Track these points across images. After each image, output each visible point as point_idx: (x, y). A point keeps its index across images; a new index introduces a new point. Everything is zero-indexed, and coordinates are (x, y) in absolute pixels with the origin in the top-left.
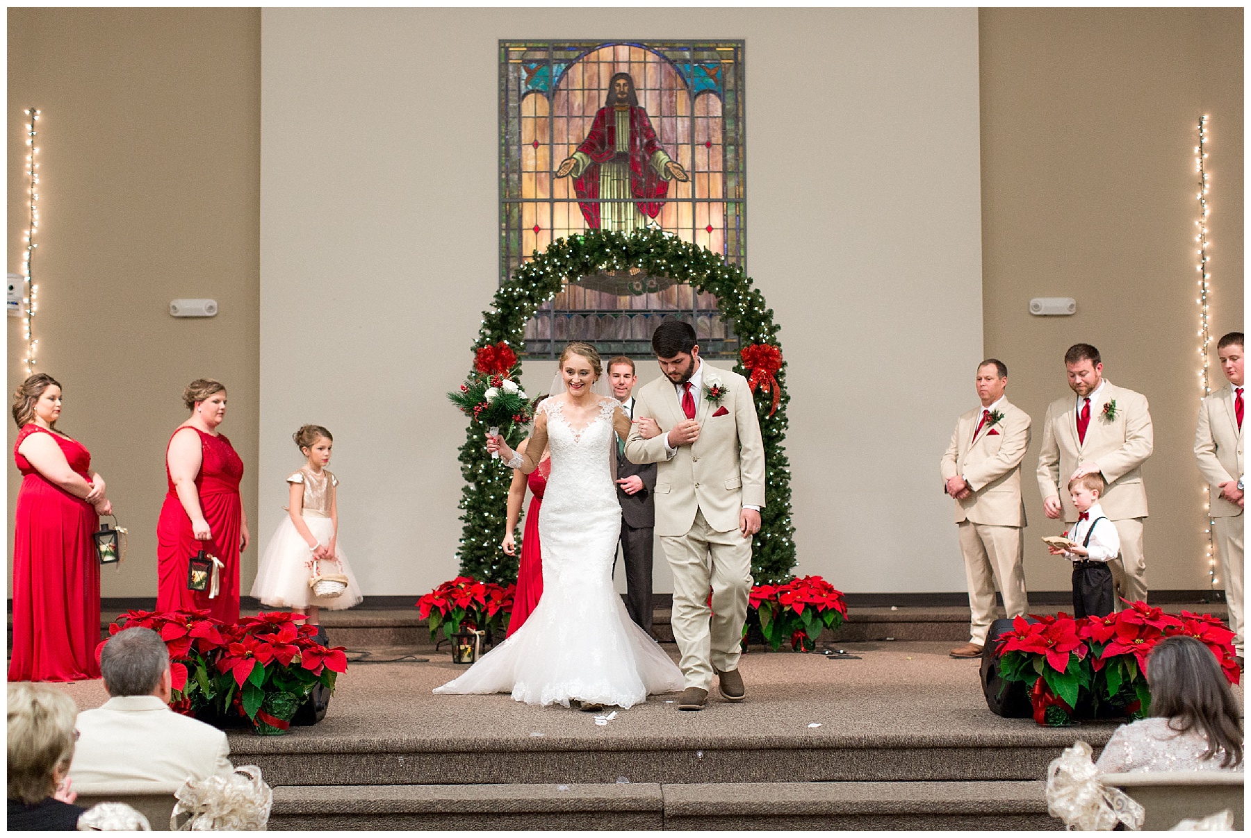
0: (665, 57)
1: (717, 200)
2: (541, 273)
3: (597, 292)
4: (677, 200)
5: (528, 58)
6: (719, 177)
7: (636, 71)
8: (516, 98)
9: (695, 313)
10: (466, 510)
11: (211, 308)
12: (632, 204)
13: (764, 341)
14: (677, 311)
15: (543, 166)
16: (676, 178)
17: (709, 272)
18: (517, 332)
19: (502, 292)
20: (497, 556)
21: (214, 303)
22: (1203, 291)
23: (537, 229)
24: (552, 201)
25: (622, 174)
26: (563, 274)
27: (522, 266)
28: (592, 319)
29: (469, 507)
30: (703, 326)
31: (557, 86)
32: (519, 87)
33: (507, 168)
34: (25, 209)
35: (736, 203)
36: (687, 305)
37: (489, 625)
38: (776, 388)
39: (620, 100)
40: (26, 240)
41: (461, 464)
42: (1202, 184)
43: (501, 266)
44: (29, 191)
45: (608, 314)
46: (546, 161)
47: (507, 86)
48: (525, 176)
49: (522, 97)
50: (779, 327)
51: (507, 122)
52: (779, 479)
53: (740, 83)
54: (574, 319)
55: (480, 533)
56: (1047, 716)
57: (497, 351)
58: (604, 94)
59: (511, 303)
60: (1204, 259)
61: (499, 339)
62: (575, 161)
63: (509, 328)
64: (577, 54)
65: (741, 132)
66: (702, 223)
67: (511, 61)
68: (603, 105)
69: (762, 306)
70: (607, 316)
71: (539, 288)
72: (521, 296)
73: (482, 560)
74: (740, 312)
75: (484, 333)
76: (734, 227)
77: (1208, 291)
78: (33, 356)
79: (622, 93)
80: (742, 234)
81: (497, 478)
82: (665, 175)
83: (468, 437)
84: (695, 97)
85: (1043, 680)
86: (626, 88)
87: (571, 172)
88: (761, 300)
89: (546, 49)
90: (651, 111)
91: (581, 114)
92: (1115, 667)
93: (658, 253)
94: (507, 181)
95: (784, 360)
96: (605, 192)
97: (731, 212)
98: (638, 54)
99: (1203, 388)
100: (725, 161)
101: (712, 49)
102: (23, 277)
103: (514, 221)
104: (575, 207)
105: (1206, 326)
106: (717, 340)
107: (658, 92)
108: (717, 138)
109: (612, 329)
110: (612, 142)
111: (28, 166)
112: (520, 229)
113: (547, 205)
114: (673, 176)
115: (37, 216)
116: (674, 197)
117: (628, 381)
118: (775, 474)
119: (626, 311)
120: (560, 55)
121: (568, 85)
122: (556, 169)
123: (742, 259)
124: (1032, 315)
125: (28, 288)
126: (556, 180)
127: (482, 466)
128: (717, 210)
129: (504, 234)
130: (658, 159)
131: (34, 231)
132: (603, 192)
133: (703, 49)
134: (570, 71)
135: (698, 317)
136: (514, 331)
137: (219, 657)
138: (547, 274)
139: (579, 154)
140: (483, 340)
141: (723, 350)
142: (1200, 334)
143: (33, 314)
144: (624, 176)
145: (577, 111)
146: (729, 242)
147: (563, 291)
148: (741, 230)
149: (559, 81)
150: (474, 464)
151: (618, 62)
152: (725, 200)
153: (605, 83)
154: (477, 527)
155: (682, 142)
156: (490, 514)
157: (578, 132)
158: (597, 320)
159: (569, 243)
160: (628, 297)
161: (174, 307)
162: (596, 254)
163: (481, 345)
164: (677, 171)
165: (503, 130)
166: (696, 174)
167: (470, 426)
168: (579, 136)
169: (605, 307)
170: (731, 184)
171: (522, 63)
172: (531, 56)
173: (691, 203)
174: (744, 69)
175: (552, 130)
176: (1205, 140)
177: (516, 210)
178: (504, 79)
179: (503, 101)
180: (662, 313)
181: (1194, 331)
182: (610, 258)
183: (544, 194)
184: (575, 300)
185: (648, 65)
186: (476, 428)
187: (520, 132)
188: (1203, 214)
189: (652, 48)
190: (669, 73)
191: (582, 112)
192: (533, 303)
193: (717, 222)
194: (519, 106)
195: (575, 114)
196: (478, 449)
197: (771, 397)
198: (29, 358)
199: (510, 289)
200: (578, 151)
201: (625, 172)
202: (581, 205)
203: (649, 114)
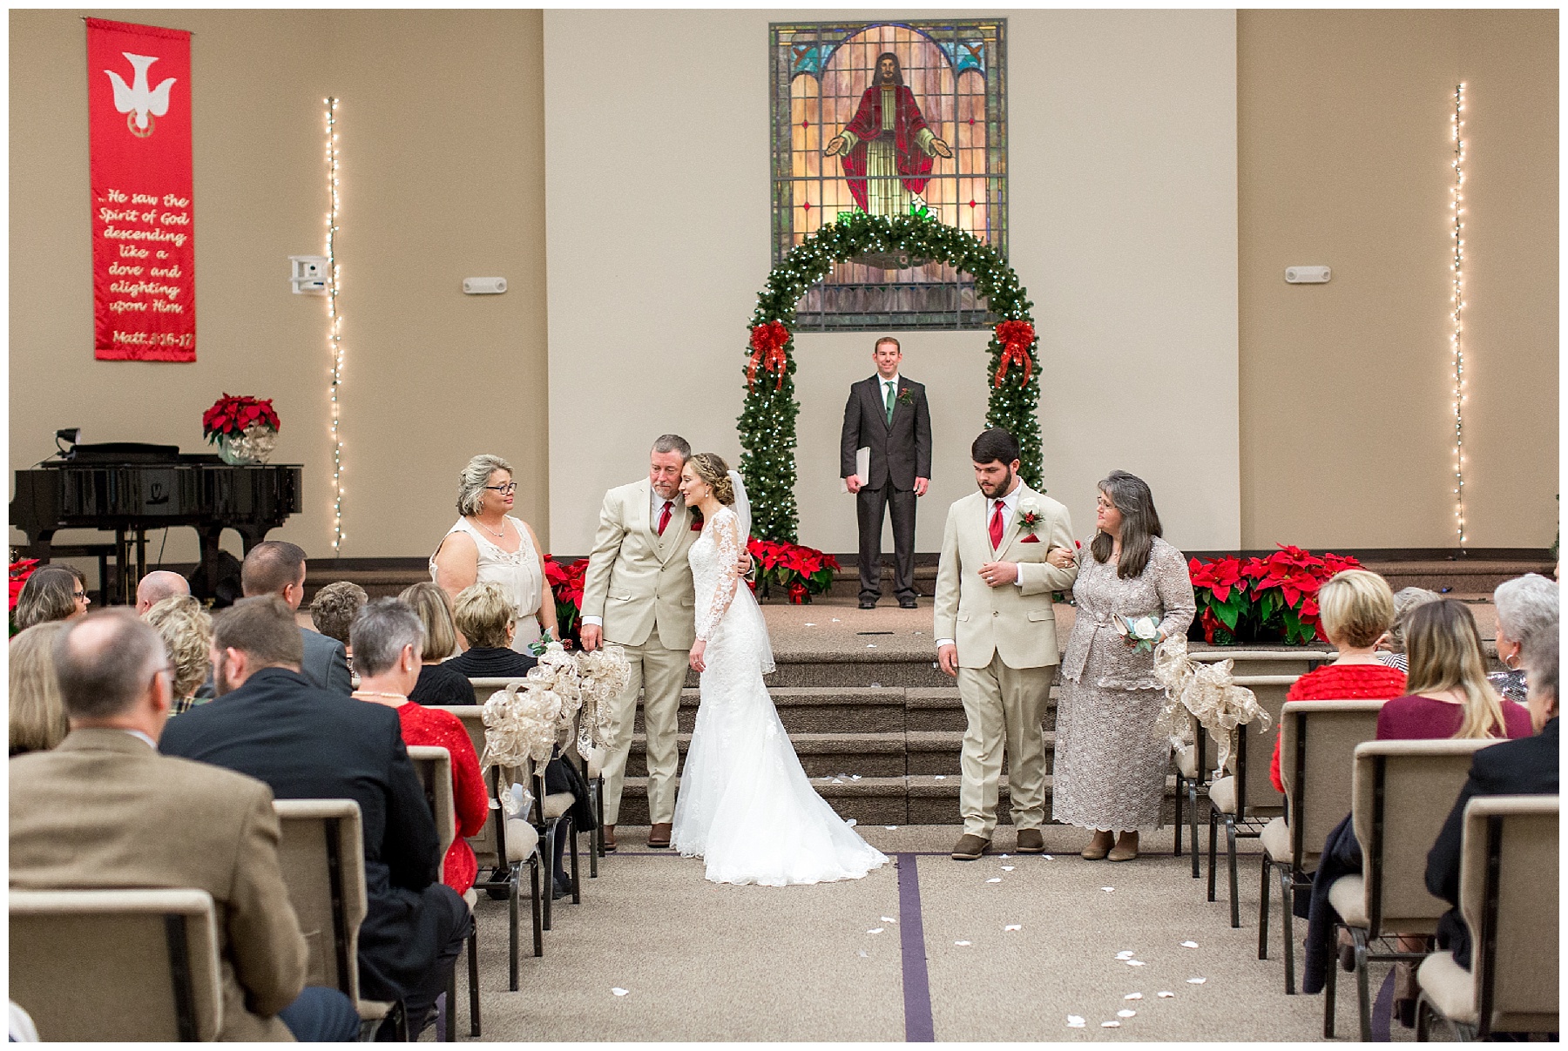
0: (929, 37)
1: (980, 176)
2: (811, 256)
3: (865, 267)
4: (941, 176)
5: (798, 40)
6: (981, 154)
7: (901, 52)
8: (787, 79)
9: (958, 286)
10: (744, 475)
11: (501, 285)
12: (898, 180)
13: (1017, 317)
14: (941, 284)
15: (812, 146)
16: (940, 154)
17: (966, 253)
18: (789, 311)
19: (774, 274)
20: (773, 516)
21: (504, 281)
22: (1456, 258)
23: (807, 206)
24: (821, 179)
25: (888, 151)
26: (832, 257)
27: (793, 249)
28: (860, 292)
29: (747, 472)
30: (966, 297)
31: (825, 67)
32: (789, 69)
33: (778, 148)
34: (326, 194)
35: (998, 178)
36: (951, 279)
37: (766, 577)
38: (1028, 361)
39: (886, 80)
40: (329, 223)
41: (739, 432)
42: (1458, 152)
43: (773, 242)
44: (330, 177)
45: (875, 287)
46: (815, 140)
47: (777, 69)
48: (795, 155)
49: (791, 80)
50: (1032, 304)
51: (778, 103)
52: (1031, 445)
53: (1002, 60)
54: (843, 294)
55: (757, 496)
56: (1214, 637)
57: (771, 329)
58: (871, 74)
59: (783, 285)
60: (1458, 226)
61: (773, 318)
62: (843, 140)
63: (782, 307)
64: (844, 35)
65: (1003, 109)
66: (966, 198)
67: (781, 44)
68: (870, 85)
69: (1016, 284)
70: (875, 289)
71: (810, 271)
72: (793, 278)
73: (759, 521)
74: (995, 290)
75: (759, 312)
76: (996, 201)
77: (1462, 258)
78: (338, 333)
79: (888, 73)
80: (1004, 209)
81: (772, 446)
82: (930, 152)
83: (745, 408)
84: (959, 75)
85: (1210, 609)
86: (892, 68)
87: (839, 150)
88: (1014, 279)
89: (814, 31)
90: (915, 90)
91: (848, 94)
92: (1267, 598)
93: (919, 237)
94: (778, 160)
95: (1036, 335)
96: (872, 170)
97: (994, 186)
98: (904, 34)
99: (1455, 352)
100: (987, 137)
101: (975, 28)
102: (327, 259)
103: (785, 199)
104: (843, 184)
105: (1459, 291)
106: (980, 311)
107: (923, 71)
108: (980, 116)
109: (879, 301)
110: (879, 122)
111: (329, 152)
112: (791, 207)
113: (817, 183)
114: (938, 153)
115: (337, 201)
116: (938, 173)
117: (894, 358)
118: (1027, 440)
119: (893, 284)
120: (828, 36)
121: (836, 66)
122: (825, 148)
123: (1005, 233)
124: (1286, 282)
125: (331, 267)
126: (825, 159)
127: (759, 435)
128: (980, 184)
129: (775, 212)
130: (923, 136)
131: (336, 214)
132: (870, 170)
133: (966, 28)
134: (837, 52)
135: (962, 288)
136: (786, 310)
137: (560, 591)
138: (816, 257)
139: (847, 132)
140: (759, 318)
141: (985, 320)
142: (1453, 299)
143: (336, 293)
144: (891, 154)
145: (844, 92)
146: (992, 216)
147: (831, 272)
148: (1003, 204)
149: (828, 61)
150: (751, 433)
151: (884, 43)
152: (988, 175)
153: (871, 64)
154: (754, 490)
155: (946, 119)
156: (766, 478)
157: (846, 111)
158: (865, 293)
159: (836, 227)
160: (895, 271)
161: (467, 286)
162: (862, 238)
163: (756, 323)
164: (941, 147)
165: (774, 111)
166: (960, 151)
167: (746, 397)
168: (847, 116)
169: (872, 281)
170: (994, 159)
171: (792, 45)
172: (800, 38)
173: (955, 179)
174: (1006, 47)
175: (821, 110)
176: (1462, 108)
177: (787, 188)
178: (774, 62)
179: (774, 82)
180: (927, 286)
181: (1447, 296)
182: (874, 241)
183: (814, 172)
184: (844, 273)
185: (913, 45)
186: (753, 400)
187: (790, 113)
188: (1458, 182)
189: (917, 28)
190: (934, 53)
191: (849, 92)
192: (803, 284)
193: (980, 197)
194: (790, 87)
195: (842, 94)
196: (755, 419)
197: (1023, 369)
198: (334, 333)
199: (783, 272)
200: (846, 129)
201: (891, 149)
202: (849, 183)
203: (914, 93)
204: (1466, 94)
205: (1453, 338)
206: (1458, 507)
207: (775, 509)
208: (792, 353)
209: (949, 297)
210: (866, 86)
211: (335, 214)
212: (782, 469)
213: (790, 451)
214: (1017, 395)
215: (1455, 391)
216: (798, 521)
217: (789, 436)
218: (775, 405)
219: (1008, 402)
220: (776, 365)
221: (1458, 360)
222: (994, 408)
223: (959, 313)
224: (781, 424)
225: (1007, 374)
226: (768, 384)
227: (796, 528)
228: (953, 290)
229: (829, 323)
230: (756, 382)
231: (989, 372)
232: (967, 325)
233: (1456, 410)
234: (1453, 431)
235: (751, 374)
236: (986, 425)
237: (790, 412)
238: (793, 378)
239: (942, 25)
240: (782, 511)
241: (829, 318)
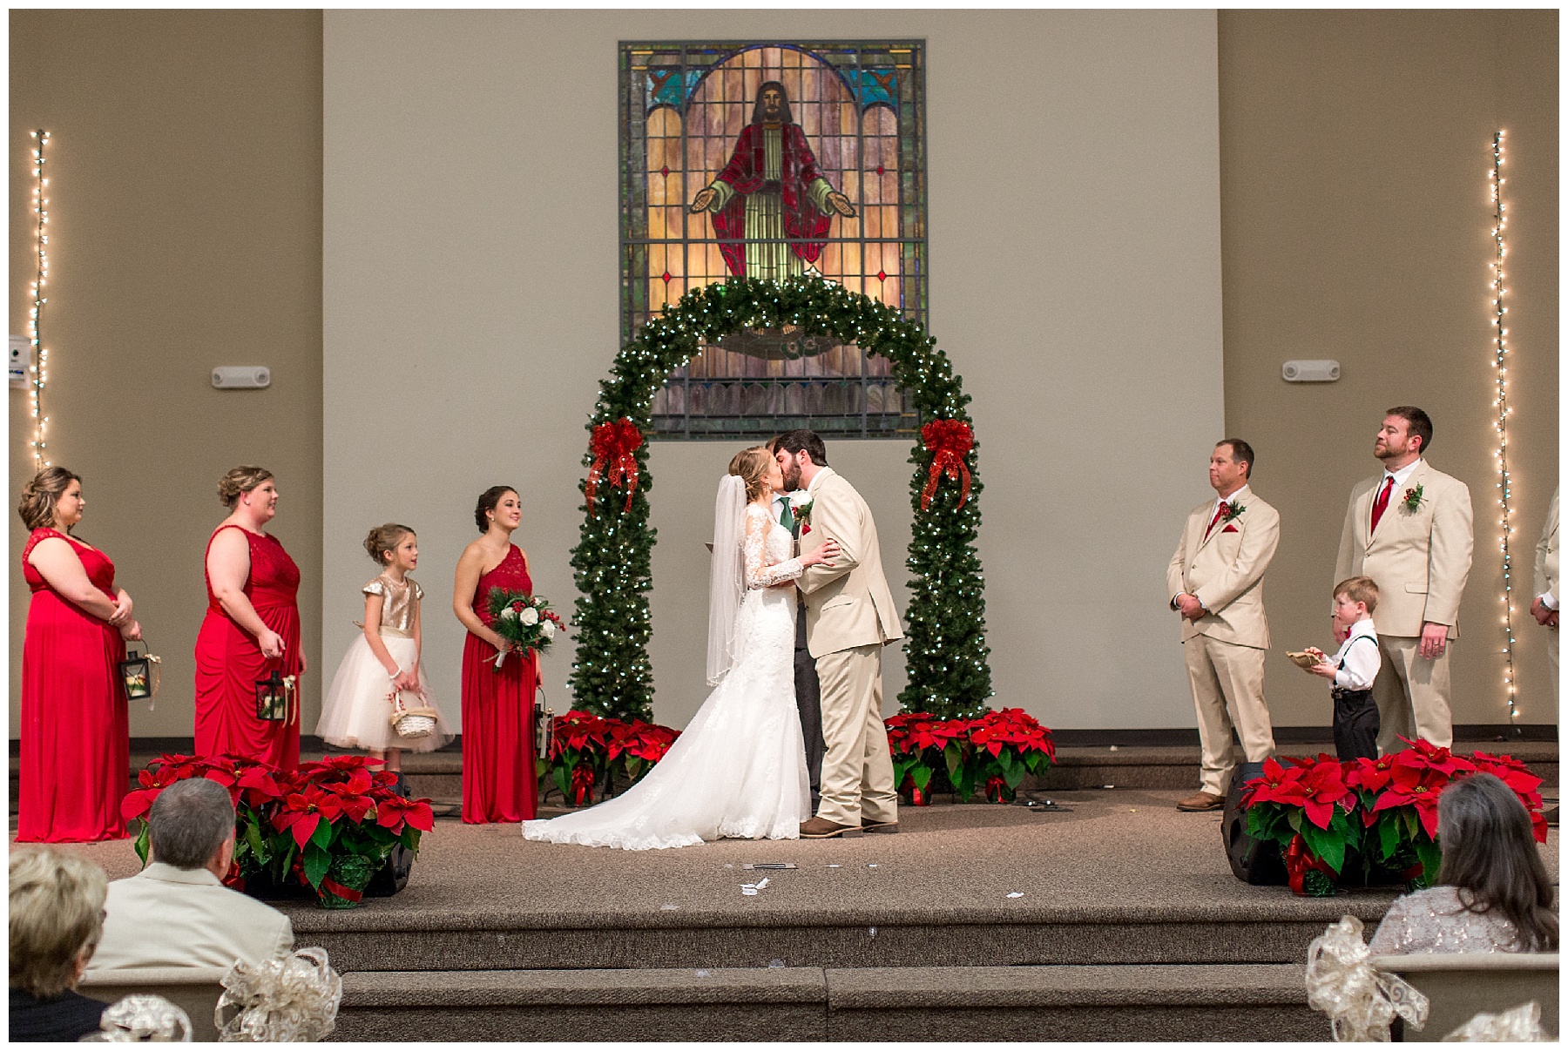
0: (825, 62)
1: (891, 240)
2: (673, 332)
3: (742, 356)
4: (842, 240)
5: (655, 63)
6: (893, 212)
8: (640, 114)
9: (864, 382)
10: (580, 628)
11: (262, 377)
12: (785, 245)
13: (951, 416)
14: (842, 379)
15: (674, 199)
16: (839, 212)
17: (881, 329)
18: (643, 405)
19: (624, 356)
20: (619, 684)
21: (267, 371)
22: (1499, 351)
23: (667, 277)
24: (685, 242)
25: (772, 208)
26: (700, 333)
27: (648, 324)
28: (736, 389)
29: (583, 624)
30: (875, 397)
31: (691, 99)
32: (644, 101)
33: (629, 202)
34: (32, 255)
35: (915, 243)
36: (854, 373)
37: (609, 769)
38: (966, 474)
39: (771, 117)
40: (33, 293)
41: (574, 570)
42: (1498, 217)
43: (622, 323)
44: (36, 233)
45: (756, 382)
46: (678, 192)
47: (629, 100)
48: (652, 211)
49: (647, 113)
50: (970, 399)
51: (629, 144)
52: (969, 588)
53: (919, 93)
54: (713, 390)
55: (598, 656)
56: (1305, 882)
57: (618, 429)
58: (750, 109)
59: (634, 370)
60: (1501, 311)
61: (621, 414)
62: (714, 193)
63: (633, 400)
64: (716, 58)
65: (920, 155)
66: (873, 269)
67: (634, 68)
68: (749, 122)
69: (948, 371)
70: (756, 385)
71: (671, 351)
72: (648, 361)
73: (601, 690)
74: (921, 380)
75: (602, 407)
76: (912, 273)
77: (1506, 351)
78: (43, 438)
79: (772, 107)
80: (922, 282)
81: (618, 588)
82: (827, 208)
83: (583, 537)
84: (864, 111)
85: (1300, 838)
86: (777, 100)
87: (709, 206)
88: (946, 365)
89: (676, 52)
90: (809, 129)
91: (721, 133)
92: (1391, 821)
93: (819, 307)
94: (630, 217)
95: (976, 439)
96: (752, 231)
97: (909, 254)
98: (792, 59)
99: (1500, 472)
100: (901, 191)
101: (885, 51)
102: (30, 340)
103: (638, 268)
104: (714, 249)
105: (1502, 394)
106: (892, 415)
107: (817, 105)
108: (891, 162)
109: (761, 401)
110: (760, 168)
111: (35, 201)
112: (646, 278)
113: (680, 248)
114: (837, 210)
115: (46, 265)
116: (837, 236)
118: (965, 581)
119: (778, 379)
120: (695, 59)
121: (705, 97)
122: (690, 202)
123: (924, 314)
124: (1284, 379)
125: (36, 353)
126: (690, 216)
127: (601, 573)
128: (891, 252)
129: (626, 284)
130: (819, 188)
132: (749, 229)
133: (873, 52)
134: (707, 80)
135: (868, 385)
136: (638, 405)
137: (275, 812)
138: (680, 333)
139: (719, 182)
140: (601, 415)
141: (899, 427)
142: (1495, 404)
143: (41, 386)
144: (776, 210)
145: (716, 130)
146: (907, 292)
147: (700, 354)
148: (922, 277)
149: (694, 92)
150: (590, 570)
151: (767, 68)
152: (901, 239)
153: (751, 95)
154: (593, 649)
155: (847, 168)
156: (610, 632)
157: (718, 156)
158: (743, 391)
159: (707, 294)
160: (781, 362)
161: (217, 377)
162: (741, 308)
163: (598, 421)
164: (840, 203)
165: (625, 154)
166: (865, 207)
167: (583, 522)
169: (752, 374)
170: (909, 220)
171: (648, 70)
172: (658, 61)
173: (859, 244)
174: (924, 77)
175: (685, 153)
176: (1502, 162)
177: (641, 253)
178: (625, 90)
179: (625, 118)
180: (823, 381)
181: (1489, 400)
182: (758, 313)
183: (676, 232)
184: (715, 365)
185: (805, 72)
186: (593, 526)
187: (645, 156)
188: (1499, 255)
189: (810, 50)
190: (831, 81)
191: (722, 130)
192: (663, 369)
193: (891, 266)
194: (645, 124)
195: (714, 133)
196: (595, 551)
197: (959, 485)
198: (37, 439)
199: (634, 353)
200: (717, 179)
201: (776, 206)
202: (721, 246)
203: (806, 133)
204: (1507, 145)
205: (1496, 453)
206: (1507, 670)
207: (623, 674)
208: (646, 462)
209: (851, 397)
210: (744, 123)
211: (43, 282)
212: (632, 619)
213: (644, 595)
214: (950, 519)
215: (1501, 522)
216: (653, 691)
217: (642, 574)
218: (623, 533)
219: (938, 529)
220: (624, 477)
221: (1504, 482)
222: (919, 538)
223: (864, 418)
224: (630, 557)
225: (937, 492)
226: (614, 503)
227: (651, 701)
228: (857, 387)
229: (696, 429)
230: (597, 501)
231: (912, 490)
232: (875, 433)
233: (1503, 546)
234: (1498, 572)
235: (591, 490)
236: (908, 561)
237: (643, 543)
238: (649, 496)
239: (841, 47)
240: (631, 677)
241: (696, 422)
